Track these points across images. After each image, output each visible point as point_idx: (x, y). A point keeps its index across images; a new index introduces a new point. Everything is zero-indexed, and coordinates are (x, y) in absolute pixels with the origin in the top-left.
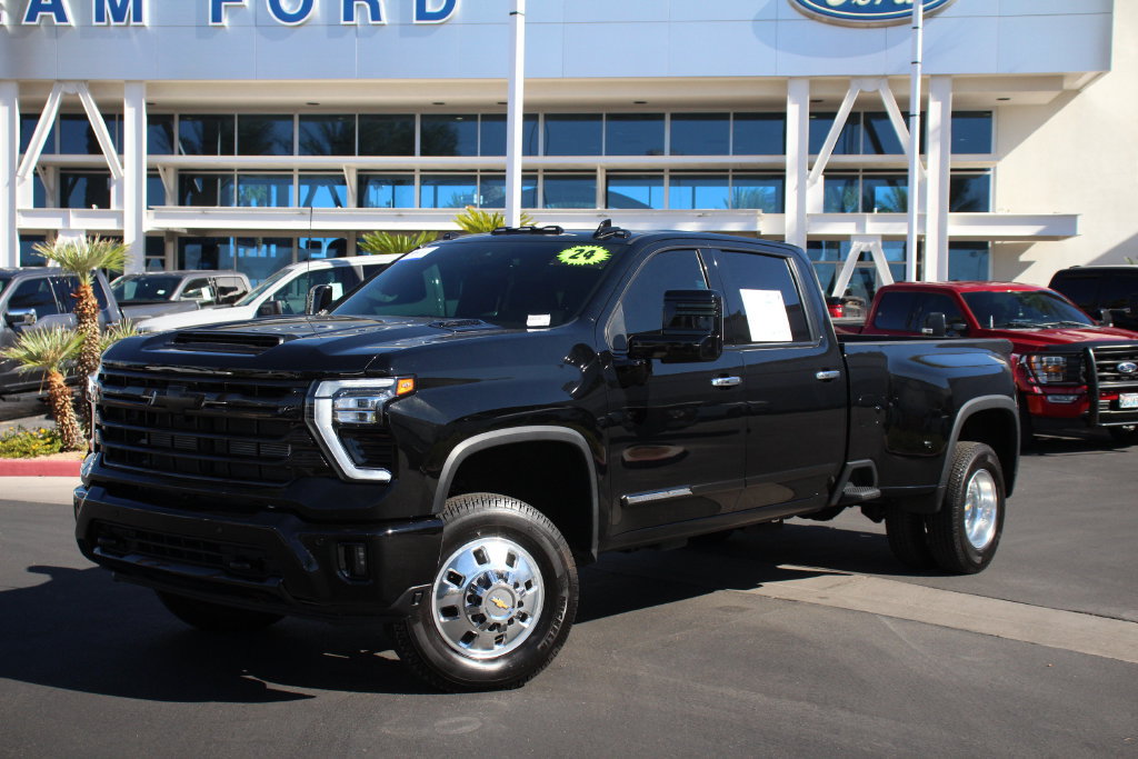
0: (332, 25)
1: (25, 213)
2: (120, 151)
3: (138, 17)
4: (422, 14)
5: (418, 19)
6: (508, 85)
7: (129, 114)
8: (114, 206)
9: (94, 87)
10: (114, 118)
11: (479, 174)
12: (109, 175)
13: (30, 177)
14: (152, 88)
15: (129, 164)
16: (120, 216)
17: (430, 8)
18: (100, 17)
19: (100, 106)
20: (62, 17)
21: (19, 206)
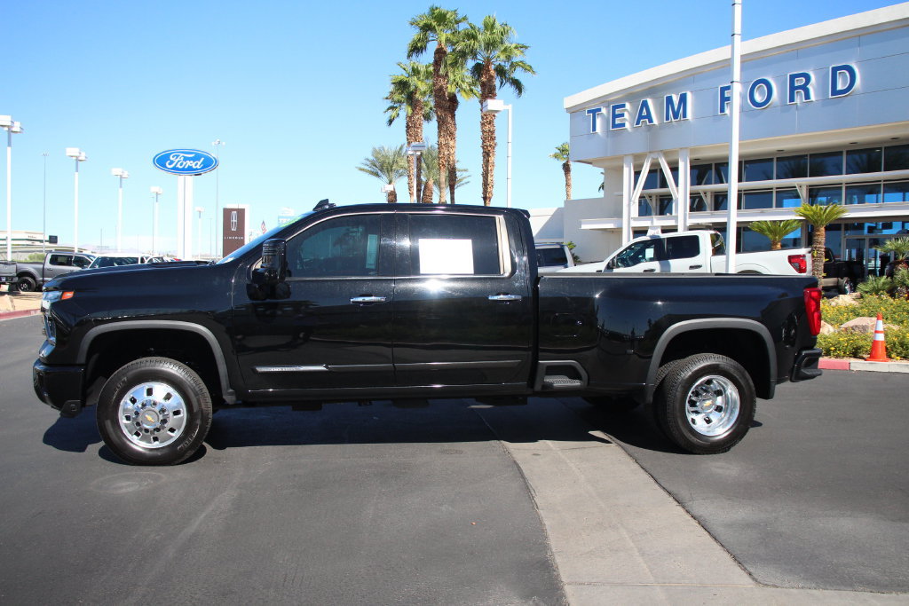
0: (784, 105)
1: (635, 219)
2: (677, 184)
3: (685, 116)
4: (835, 92)
5: (832, 95)
6: (729, 147)
7: (681, 166)
8: (674, 214)
9: (666, 154)
10: (675, 170)
11: (882, 183)
12: (672, 199)
13: (637, 201)
14: (693, 151)
15: (681, 192)
16: (676, 218)
17: (840, 87)
18: (667, 119)
19: (669, 164)
20: (651, 121)
21: (632, 216)
